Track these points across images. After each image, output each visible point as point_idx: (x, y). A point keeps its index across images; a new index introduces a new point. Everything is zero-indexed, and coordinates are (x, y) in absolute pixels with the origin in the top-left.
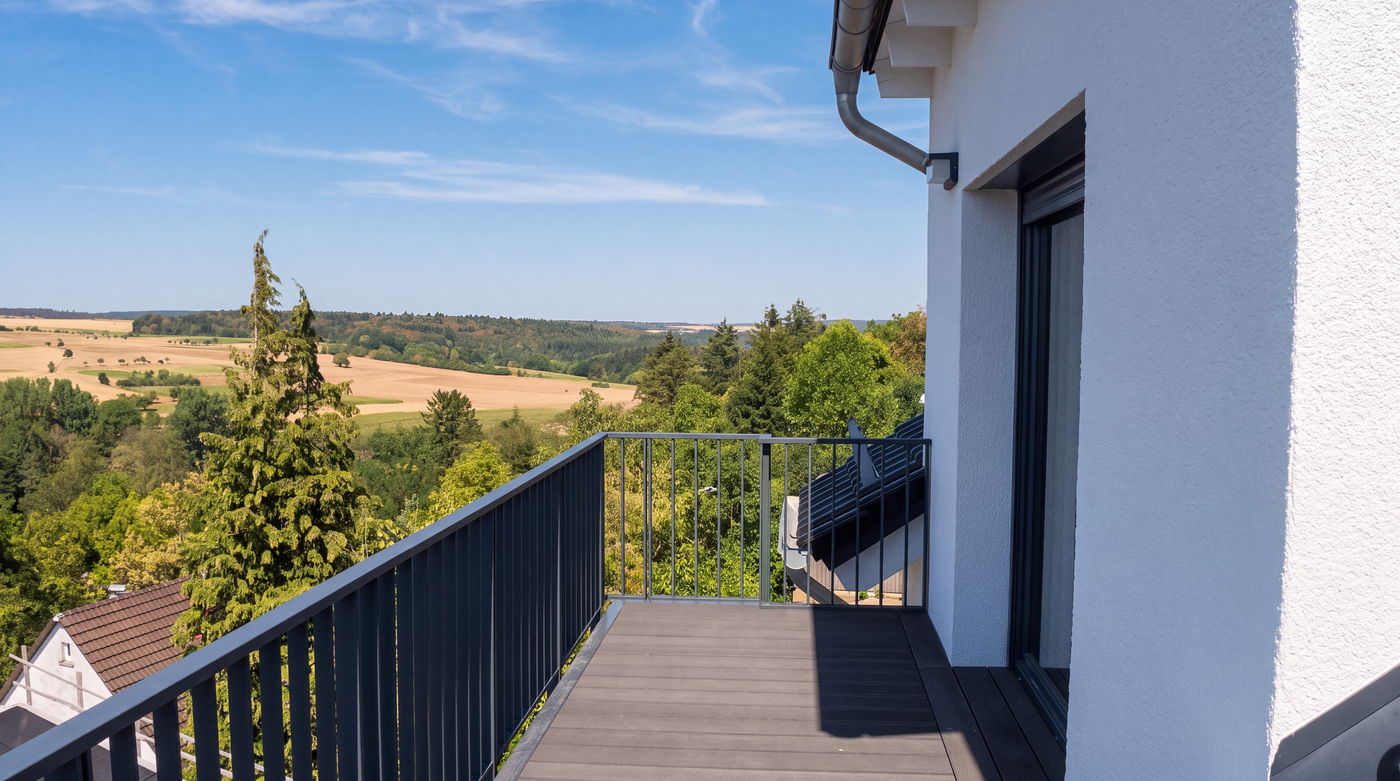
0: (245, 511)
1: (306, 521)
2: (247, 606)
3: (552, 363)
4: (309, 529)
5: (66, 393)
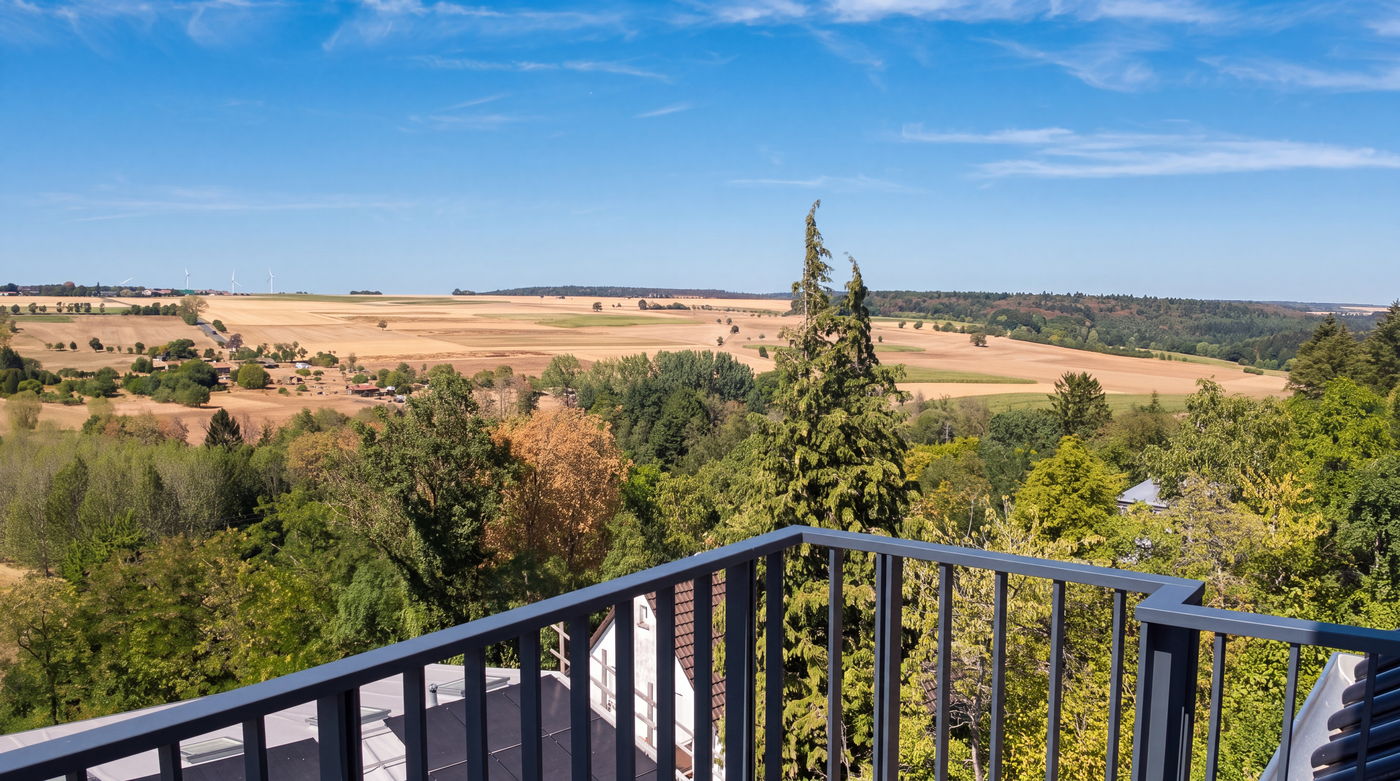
0: (787, 498)
1: (848, 515)
3: (1199, 346)
4: (850, 523)
5: (726, 365)
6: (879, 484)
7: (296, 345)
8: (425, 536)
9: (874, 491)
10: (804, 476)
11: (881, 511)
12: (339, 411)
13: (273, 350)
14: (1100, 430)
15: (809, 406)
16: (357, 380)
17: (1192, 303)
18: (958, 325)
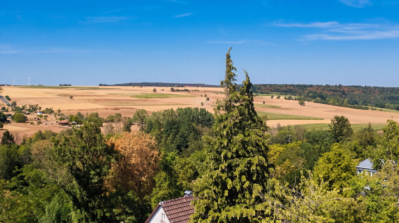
1: (244, 178)
2: (218, 214)
3: (387, 105)
4: (245, 182)
5: (204, 113)
6: (257, 165)
7: (37, 105)
8: (79, 183)
9: (254, 168)
10: (226, 162)
11: (258, 177)
12: (53, 131)
13: (28, 107)
14: (349, 138)
15: (227, 132)
16: (61, 119)
17: (384, 88)
18: (293, 97)
